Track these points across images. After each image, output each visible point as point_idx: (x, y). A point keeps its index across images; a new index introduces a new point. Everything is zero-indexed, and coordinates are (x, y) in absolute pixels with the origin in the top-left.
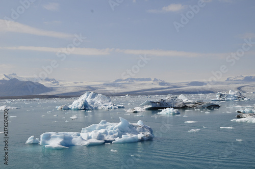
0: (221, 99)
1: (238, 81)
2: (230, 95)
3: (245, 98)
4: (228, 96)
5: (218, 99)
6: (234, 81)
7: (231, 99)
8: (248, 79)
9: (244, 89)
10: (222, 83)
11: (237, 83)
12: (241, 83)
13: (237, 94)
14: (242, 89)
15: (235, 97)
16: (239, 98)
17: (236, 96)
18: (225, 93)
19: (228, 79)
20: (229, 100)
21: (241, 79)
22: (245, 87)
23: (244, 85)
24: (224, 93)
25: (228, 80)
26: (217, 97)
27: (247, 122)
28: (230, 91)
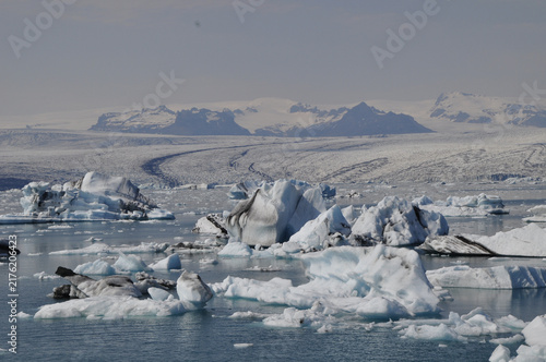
0: (41, 215)
1: (147, 129)
2: (87, 197)
3: (152, 207)
4: (77, 200)
5: (27, 213)
6: (130, 130)
7: (89, 214)
8: (192, 124)
9: (171, 169)
10: (75, 139)
11: (142, 142)
12: (159, 142)
13: (117, 192)
14: (164, 168)
15: (111, 206)
16: (128, 208)
17: (114, 198)
18: (67, 187)
19: (102, 119)
20: (80, 220)
22: (179, 160)
23: (172, 149)
24: (56, 188)
25: (103, 125)
26: (28, 201)
28: (88, 176)
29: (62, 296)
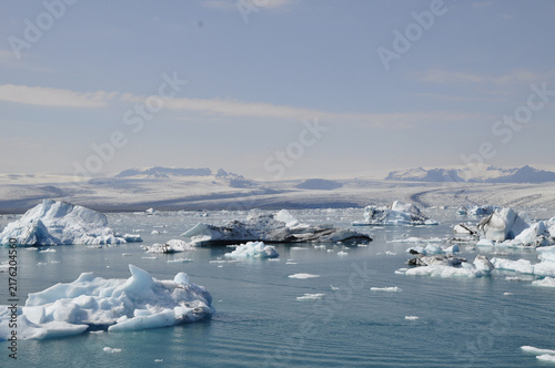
0: (373, 222)
1: (413, 179)
2: (395, 213)
3: (426, 219)
4: (390, 214)
5: (367, 221)
6: (405, 179)
7: (396, 221)
8: (436, 176)
9: (427, 198)
10: (378, 184)
11: (410, 185)
12: (418, 185)
13: (409, 211)
14: (421, 198)
15: (406, 218)
16: (415, 219)
17: (408, 214)
18: (384, 208)
19: (391, 174)
20: (392, 225)
21: (420, 174)
22: (429, 195)
23: (425, 189)
24: (380, 209)
25: (390, 176)
26: (367, 215)
27: (429, 274)
28: (395, 203)
29: (413, 264)
